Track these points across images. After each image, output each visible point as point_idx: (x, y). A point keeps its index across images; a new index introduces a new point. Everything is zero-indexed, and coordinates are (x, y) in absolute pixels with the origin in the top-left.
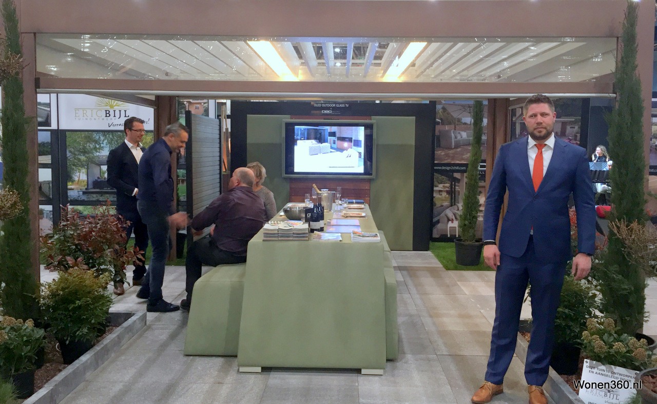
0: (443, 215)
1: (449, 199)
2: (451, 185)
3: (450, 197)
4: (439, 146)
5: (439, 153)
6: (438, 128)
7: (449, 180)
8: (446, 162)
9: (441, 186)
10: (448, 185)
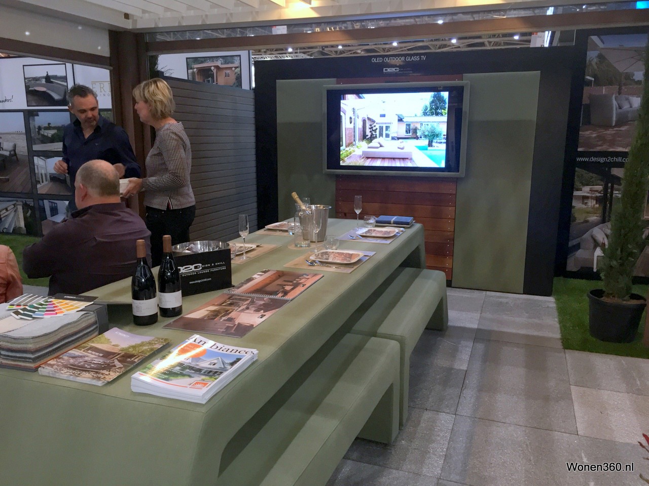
0: (586, 236)
1: (600, 211)
2: (606, 189)
3: (601, 208)
4: (588, 122)
5: (587, 134)
6: (587, 91)
7: (602, 180)
8: (598, 149)
9: (587, 189)
10: (600, 188)
